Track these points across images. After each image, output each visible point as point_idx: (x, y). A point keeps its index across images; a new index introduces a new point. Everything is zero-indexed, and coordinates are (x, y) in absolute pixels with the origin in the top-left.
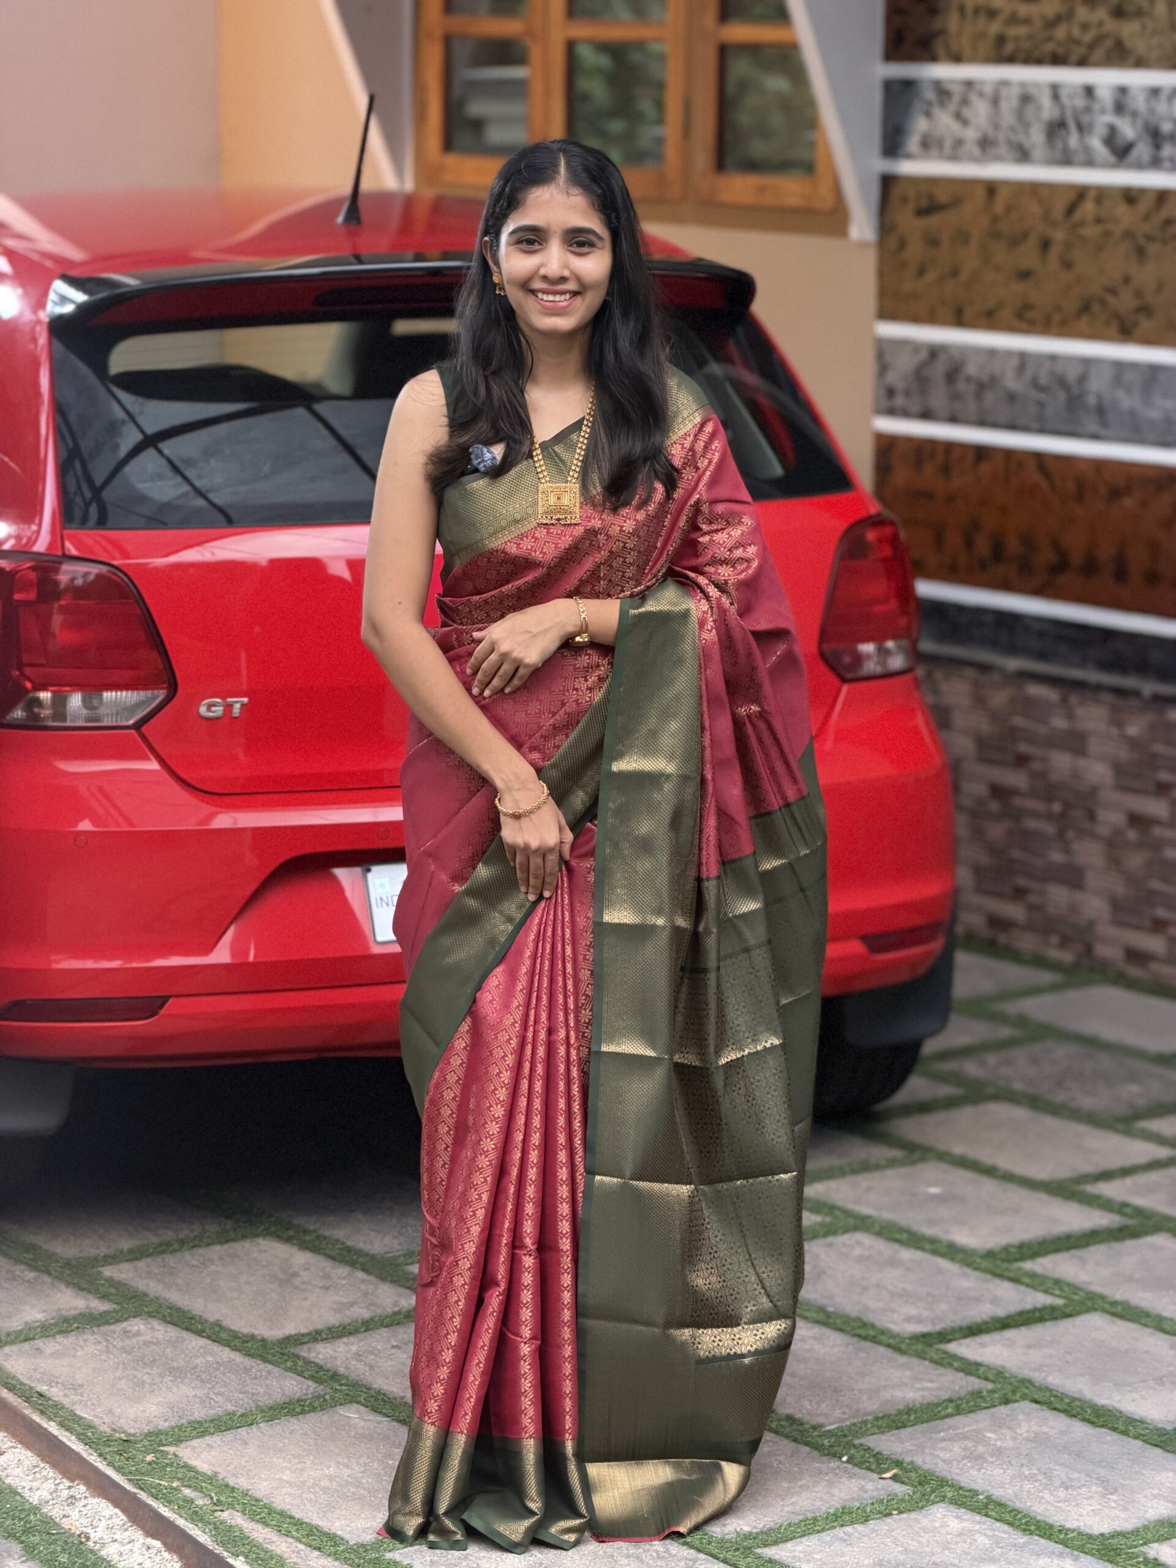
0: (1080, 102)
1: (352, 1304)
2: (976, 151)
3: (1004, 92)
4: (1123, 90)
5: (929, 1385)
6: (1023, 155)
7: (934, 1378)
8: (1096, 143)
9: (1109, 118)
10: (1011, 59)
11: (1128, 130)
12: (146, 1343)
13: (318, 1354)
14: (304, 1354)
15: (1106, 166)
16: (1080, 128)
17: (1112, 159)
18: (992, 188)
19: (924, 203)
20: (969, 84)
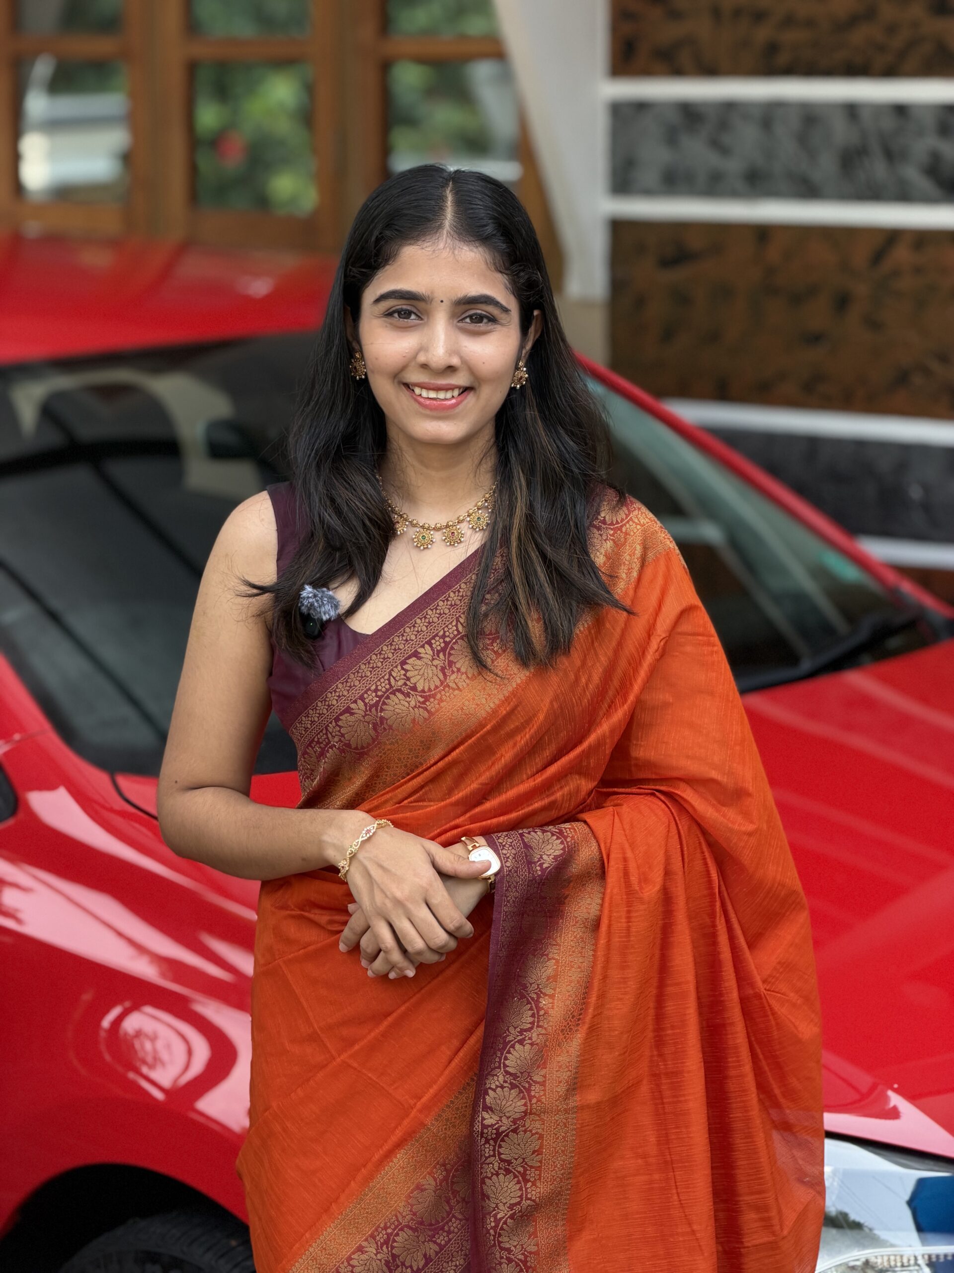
2: (743, 186)
3: (778, 114)
6: (808, 190)
8: (912, 173)
9: (930, 142)
10: (787, 71)
15: (924, 201)
16: (889, 155)
18: (763, 233)
20: (731, 104)
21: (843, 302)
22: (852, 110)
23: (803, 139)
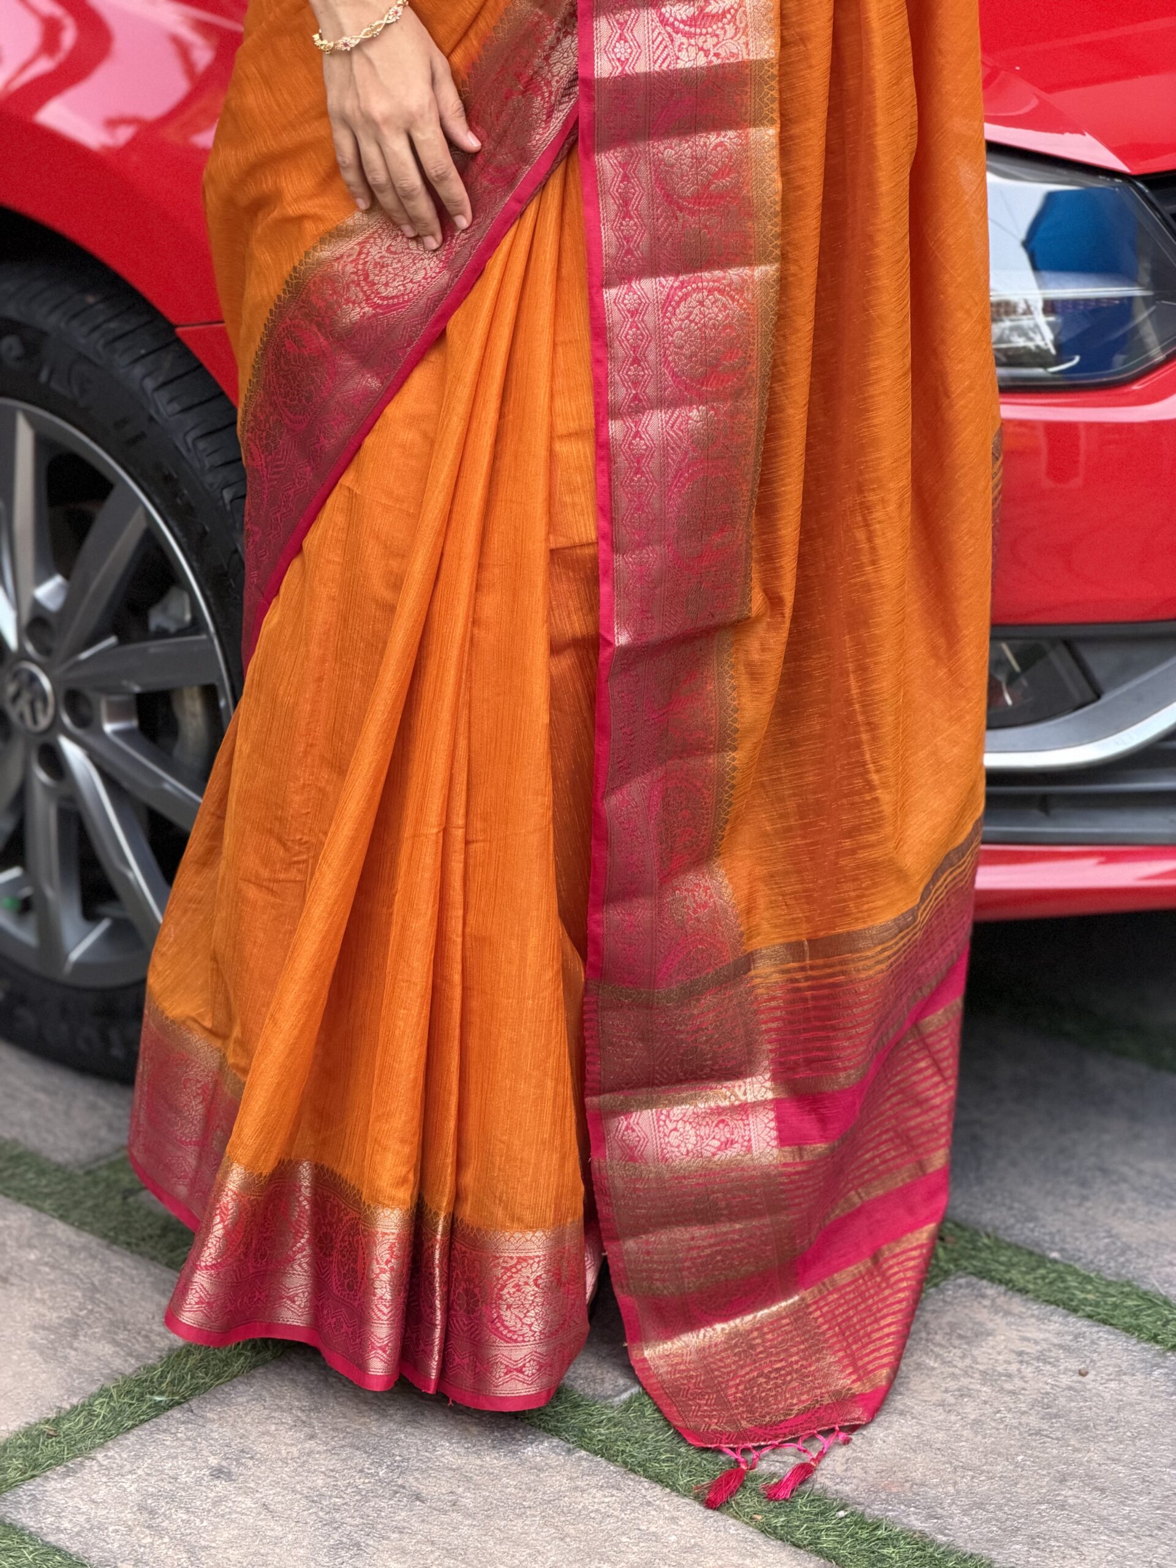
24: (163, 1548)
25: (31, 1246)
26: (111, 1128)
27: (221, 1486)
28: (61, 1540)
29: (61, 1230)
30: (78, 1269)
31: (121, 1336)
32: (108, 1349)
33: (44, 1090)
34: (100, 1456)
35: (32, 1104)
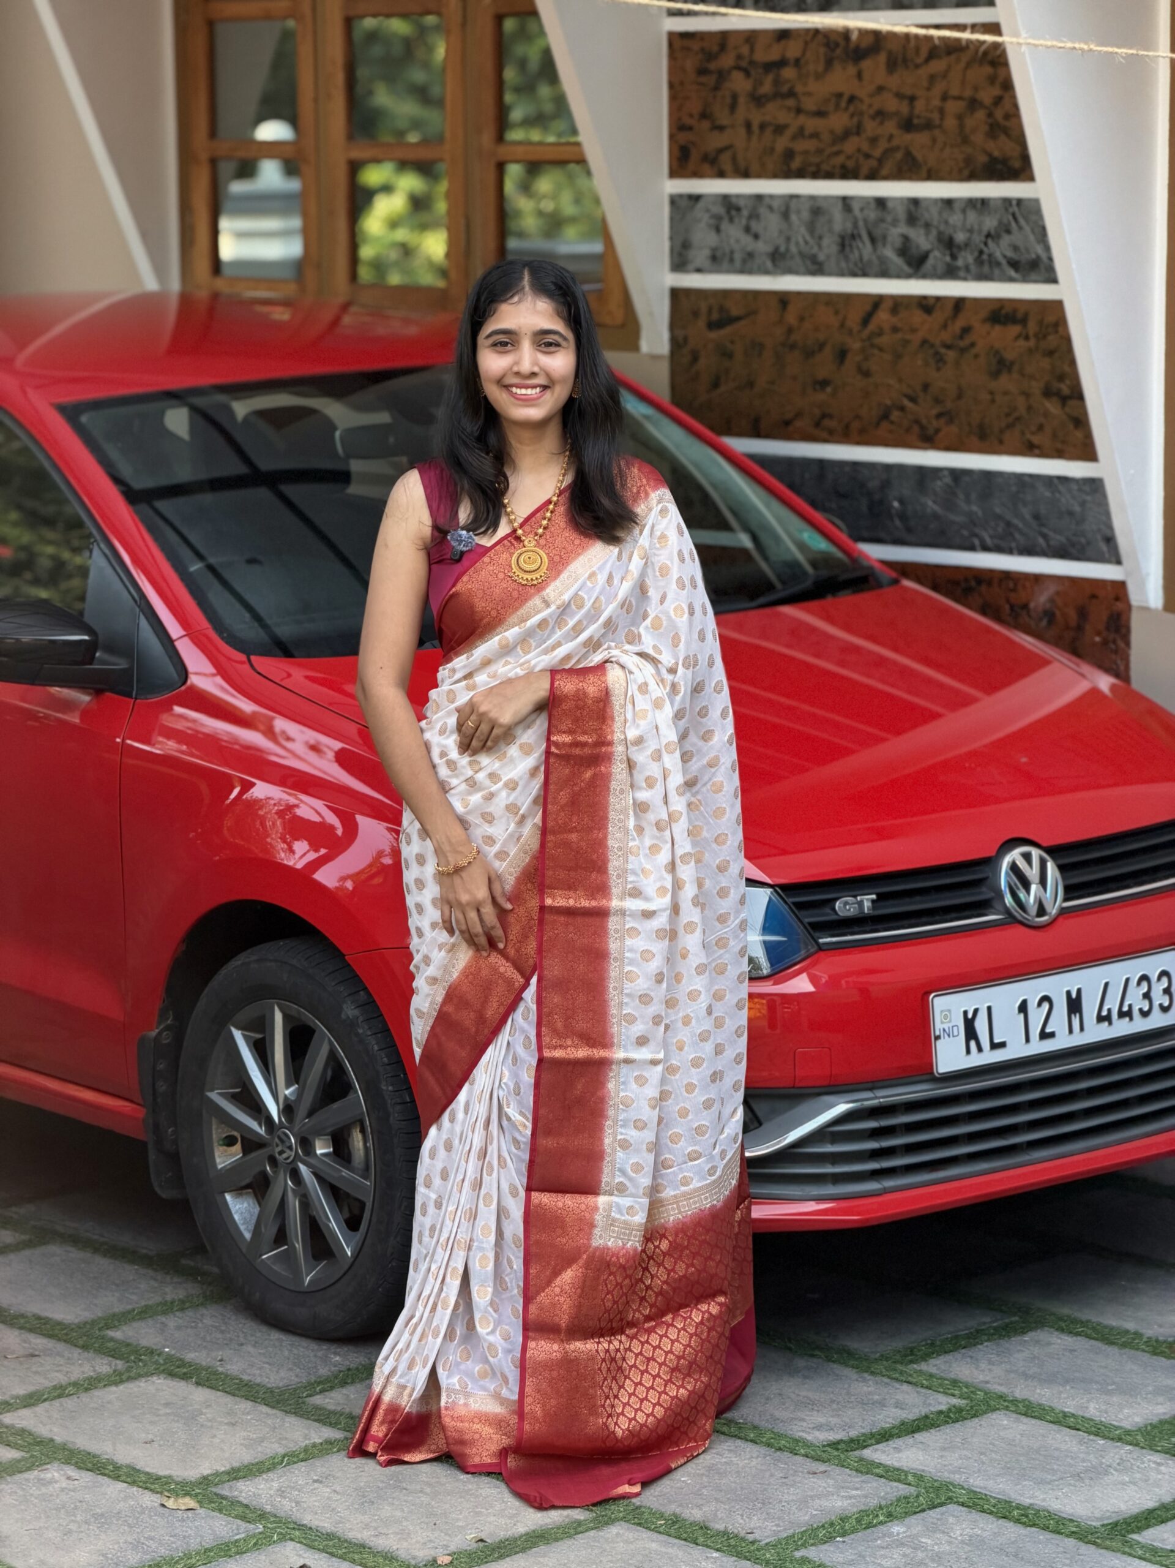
0: (872, 214)
1: (262, 1440)
2: (769, 264)
3: (793, 204)
4: (915, 202)
5: (854, 1492)
6: (817, 268)
7: (858, 1486)
8: (889, 253)
9: (903, 229)
10: (800, 174)
11: (922, 240)
12: (63, 1490)
13: (241, 1492)
14: (225, 1492)
15: (899, 276)
16: (873, 240)
17: (906, 268)
18: (784, 299)
19: (715, 316)
20: (759, 198)
21: (842, 355)
22: (846, 201)
23: (811, 227)
24: (284, 1502)
25: (248, 1414)
26: (297, 1376)
27: (316, 1485)
28: (241, 1499)
29: (265, 1409)
30: (269, 1422)
31: (284, 1442)
32: (277, 1445)
33: (267, 1363)
34: (264, 1476)
35: (260, 1369)
